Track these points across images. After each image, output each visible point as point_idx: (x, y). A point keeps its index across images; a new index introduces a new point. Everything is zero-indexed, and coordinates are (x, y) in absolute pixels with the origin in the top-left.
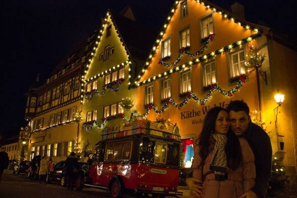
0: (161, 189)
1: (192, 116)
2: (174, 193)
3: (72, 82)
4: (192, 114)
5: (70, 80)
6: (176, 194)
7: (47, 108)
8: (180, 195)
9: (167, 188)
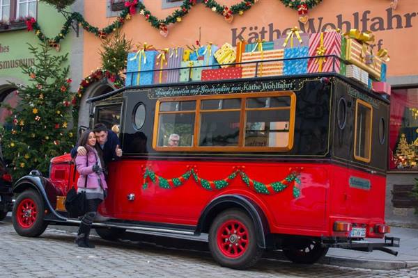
4: (267, 35)
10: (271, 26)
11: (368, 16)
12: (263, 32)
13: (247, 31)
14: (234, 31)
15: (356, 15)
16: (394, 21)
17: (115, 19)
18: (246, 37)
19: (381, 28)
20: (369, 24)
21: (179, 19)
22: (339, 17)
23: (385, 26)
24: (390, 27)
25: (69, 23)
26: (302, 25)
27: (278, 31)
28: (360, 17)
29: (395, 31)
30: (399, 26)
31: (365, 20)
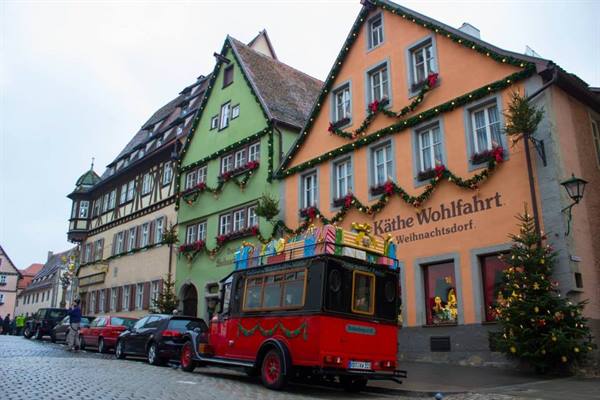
0: (366, 366)
1: (396, 227)
2: (392, 373)
3: (157, 171)
4: (396, 225)
5: (155, 168)
6: (394, 375)
7: (109, 220)
8: (402, 376)
9: (376, 364)
10: (398, 217)
11: (461, 203)
12: (394, 222)
13: (384, 223)
14: (376, 223)
15: (453, 203)
16: (479, 204)
17: (302, 223)
18: (383, 227)
19: (471, 211)
20: (462, 208)
21: (340, 219)
22: (442, 206)
23: (473, 209)
24: (476, 210)
25: (276, 228)
26: (418, 215)
27: (403, 221)
28: (456, 204)
29: (481, 212)
30: (483, 209)
31: (459, 206)
